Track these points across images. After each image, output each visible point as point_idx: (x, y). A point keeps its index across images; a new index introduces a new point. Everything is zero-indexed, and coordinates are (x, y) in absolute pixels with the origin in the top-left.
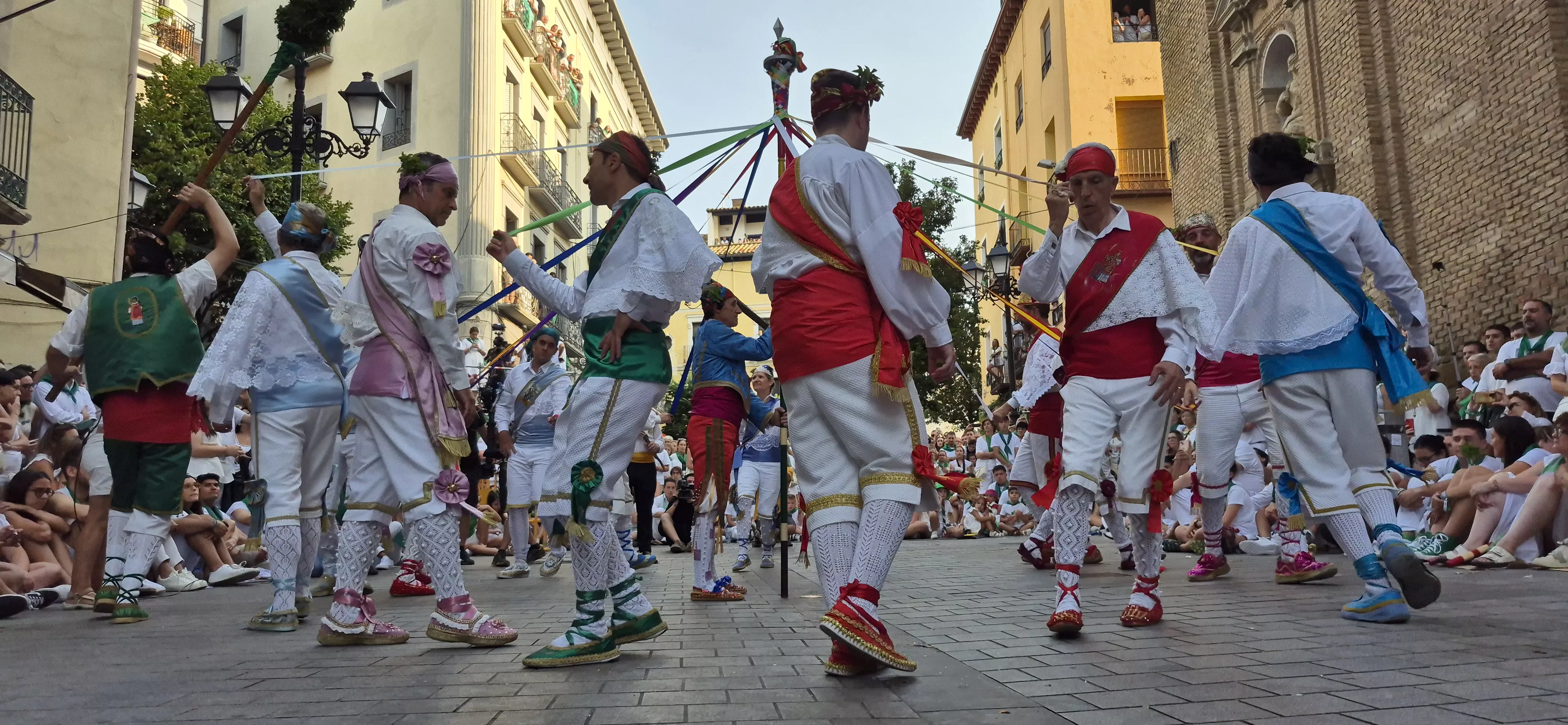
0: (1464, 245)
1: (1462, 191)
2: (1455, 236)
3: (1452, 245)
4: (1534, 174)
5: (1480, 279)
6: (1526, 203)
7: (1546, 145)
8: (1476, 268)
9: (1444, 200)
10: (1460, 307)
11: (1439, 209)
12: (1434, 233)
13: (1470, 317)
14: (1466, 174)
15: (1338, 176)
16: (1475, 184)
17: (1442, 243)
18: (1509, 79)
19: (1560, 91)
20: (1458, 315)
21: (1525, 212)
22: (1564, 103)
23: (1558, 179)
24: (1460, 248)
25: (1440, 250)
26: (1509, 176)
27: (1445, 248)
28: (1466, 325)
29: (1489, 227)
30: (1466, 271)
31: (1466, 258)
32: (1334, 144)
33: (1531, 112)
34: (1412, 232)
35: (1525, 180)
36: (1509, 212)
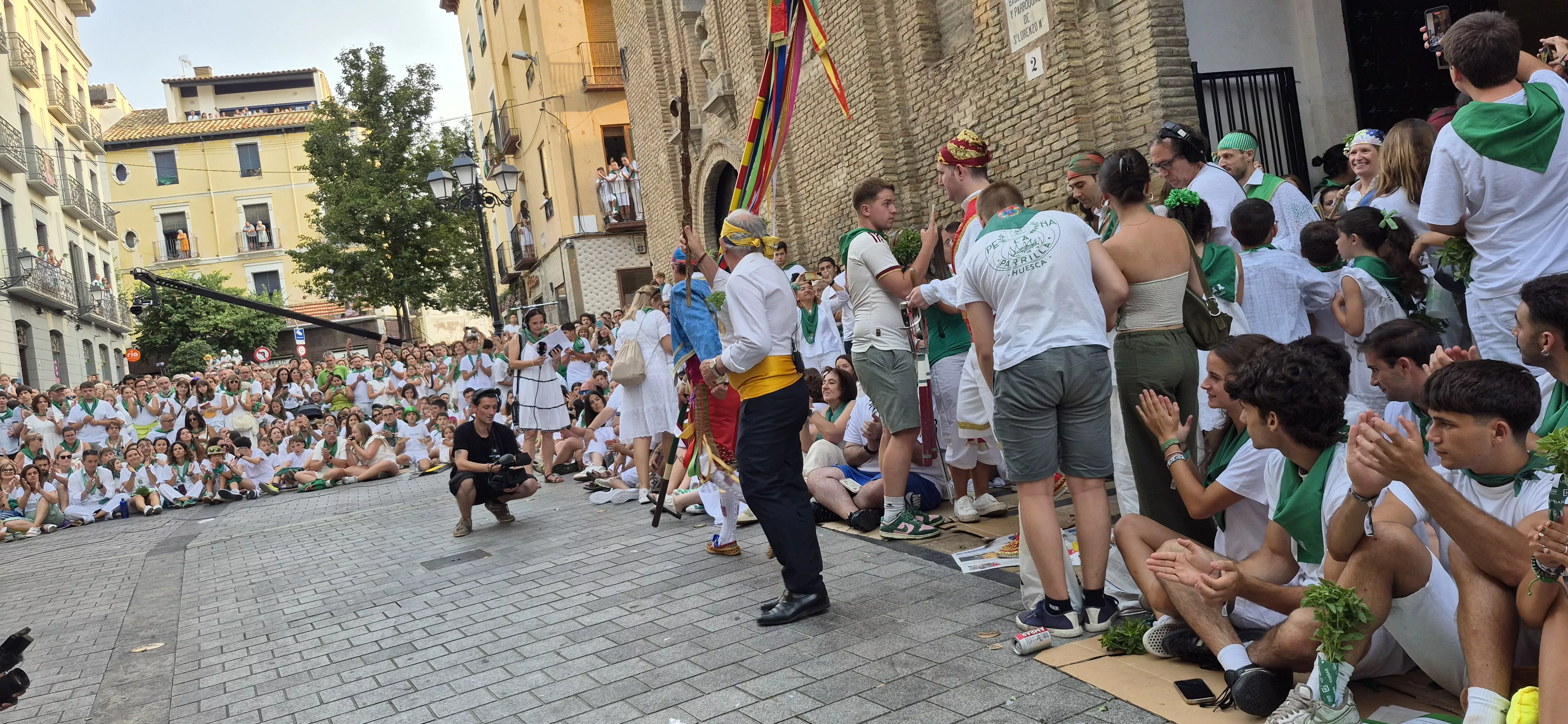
0: (824, 180)
1: (821, 131)
2: (819, 171)
3: (818, 177)
4: (858, 128)
5: (836, 210)
6: (855, 152)
7: (863, 104)
8: (833, 199)
9: (809, 139)
10: (826, 231)
11: (807, 146)
12: (806, 166)
13: (833, 241)
14: (822, 118)
15: (738, 108)
16: (829, 127)
17: (812, 175)
18: (838, 42)
19: (871, 58)
20: (823, 239)
21: (854, 160)
22: (873, 70)
23: (871, 135)
24: (823, 181)
25: (811, 181)
26: (844, 126)
27: (812, 180)
28: (830, 248)
29: (840, 165)
30: (827, 202)
31: (826, 190)
32: (733, 76)
33: (853, 74)
34: (791, 164)
35: (852, 133)
36: (846, 158)
